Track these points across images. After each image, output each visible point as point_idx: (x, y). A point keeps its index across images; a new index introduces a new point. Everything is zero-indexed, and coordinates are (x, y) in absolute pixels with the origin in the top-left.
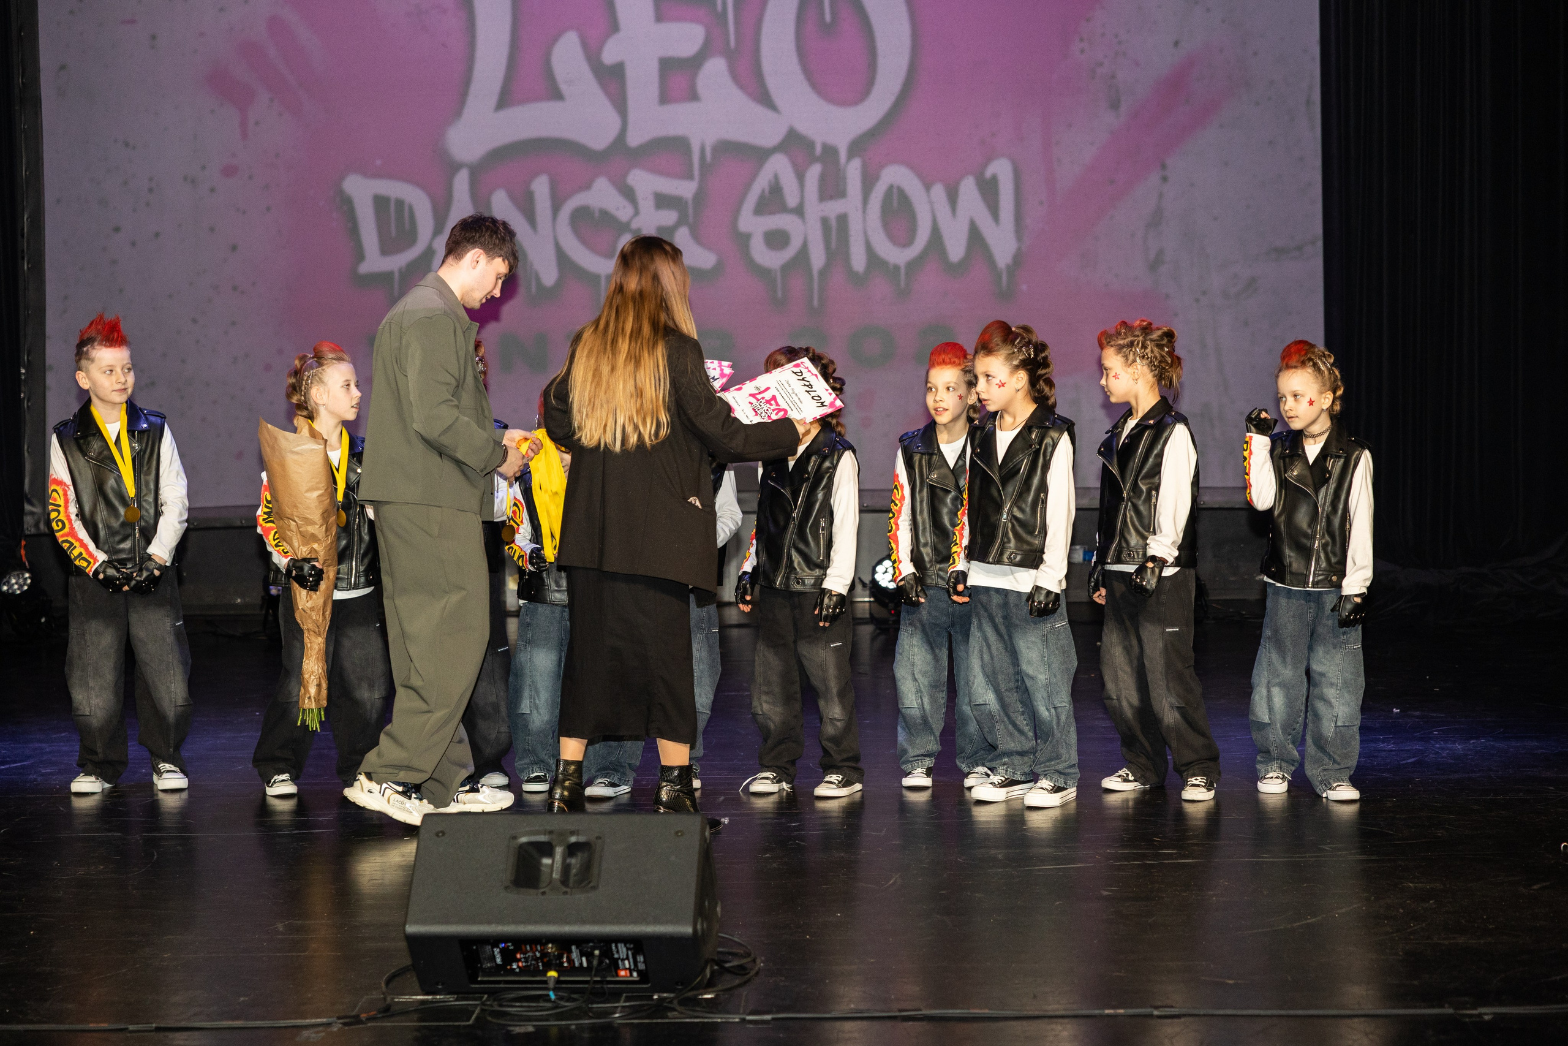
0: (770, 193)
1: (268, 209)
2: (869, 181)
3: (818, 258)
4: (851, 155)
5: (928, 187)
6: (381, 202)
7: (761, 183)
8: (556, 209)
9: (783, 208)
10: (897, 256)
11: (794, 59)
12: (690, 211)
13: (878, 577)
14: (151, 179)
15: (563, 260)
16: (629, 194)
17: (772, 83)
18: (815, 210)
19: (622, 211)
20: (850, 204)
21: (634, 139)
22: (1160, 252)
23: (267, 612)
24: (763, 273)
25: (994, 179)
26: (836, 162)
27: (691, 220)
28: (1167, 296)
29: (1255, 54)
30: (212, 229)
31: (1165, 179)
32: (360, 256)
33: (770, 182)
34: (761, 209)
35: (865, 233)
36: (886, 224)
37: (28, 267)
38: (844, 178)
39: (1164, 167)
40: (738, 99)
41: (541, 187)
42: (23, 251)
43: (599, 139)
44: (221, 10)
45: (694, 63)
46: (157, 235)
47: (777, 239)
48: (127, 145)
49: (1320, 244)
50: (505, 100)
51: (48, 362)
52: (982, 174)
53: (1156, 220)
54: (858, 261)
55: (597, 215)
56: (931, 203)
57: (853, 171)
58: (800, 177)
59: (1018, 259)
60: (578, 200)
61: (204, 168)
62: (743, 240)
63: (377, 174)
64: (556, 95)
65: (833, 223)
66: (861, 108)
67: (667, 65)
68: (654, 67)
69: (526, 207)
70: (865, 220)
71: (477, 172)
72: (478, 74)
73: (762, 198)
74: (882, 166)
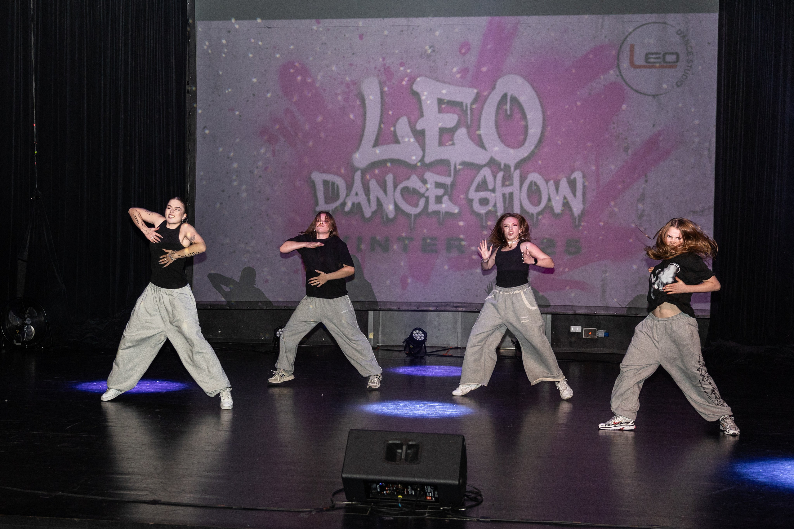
0: (482, 183)
1: (282, 184)
2: (522, 180)
3: (500, 209)
4: (515, 169)
5: (547, 182)
6: (325, 183)
7: (479, 179)
8: (395, 187)
9: (487, 189)
10: (533, 210)
11: (494, 129)
12: (449, 189)
14: (237, 171)
15: (397, 206)
16: (425, 182)
17: (484, 138)
18: (500, 190)
19: (421, 188)
20: (515, 188)
21: (428, 160)
22: (644, 210)
23: (275, 343)
24: (478, 215)
25: (575, 180)
26: (510, 171)
27: (449, 192)
28: (645, 229)
29: (687, 130)
30: (260, 192)
31: (646, 181)
32: (317, 204)
33: (482, 179)
34: (478, 190)
35: (520, 200)
36: (529, 197)
37: (189, 205)
38: (513, 178)
39: (646, 176)
40: (471, 145)
41: (389, 178)
42: (187, 198)
43: (413, 160)
44: (267, 106)
45: (454, 130)
46: (238, 193)
47: (484, 202)
48: (229, 157)
49: (713, 209)
50: (376, 144)
52: (570, 177)
53: (642, 198)
55: (411, 190)
56: (548, 189)
57: (516, 175)
58: (495, 177)
59: (583, 213)
60: (404, 184)
61: (258, 167)
62: (471, 201)
63: (325, 172)
64: (397, 142)
65: (507, 196)
66: (521, 149)
68: (437, 131)
69: (383, 186)
70: (520, 195)
71: (364, 172)
72: (366, 133)
73: (478, 185)
74: (528, 173)
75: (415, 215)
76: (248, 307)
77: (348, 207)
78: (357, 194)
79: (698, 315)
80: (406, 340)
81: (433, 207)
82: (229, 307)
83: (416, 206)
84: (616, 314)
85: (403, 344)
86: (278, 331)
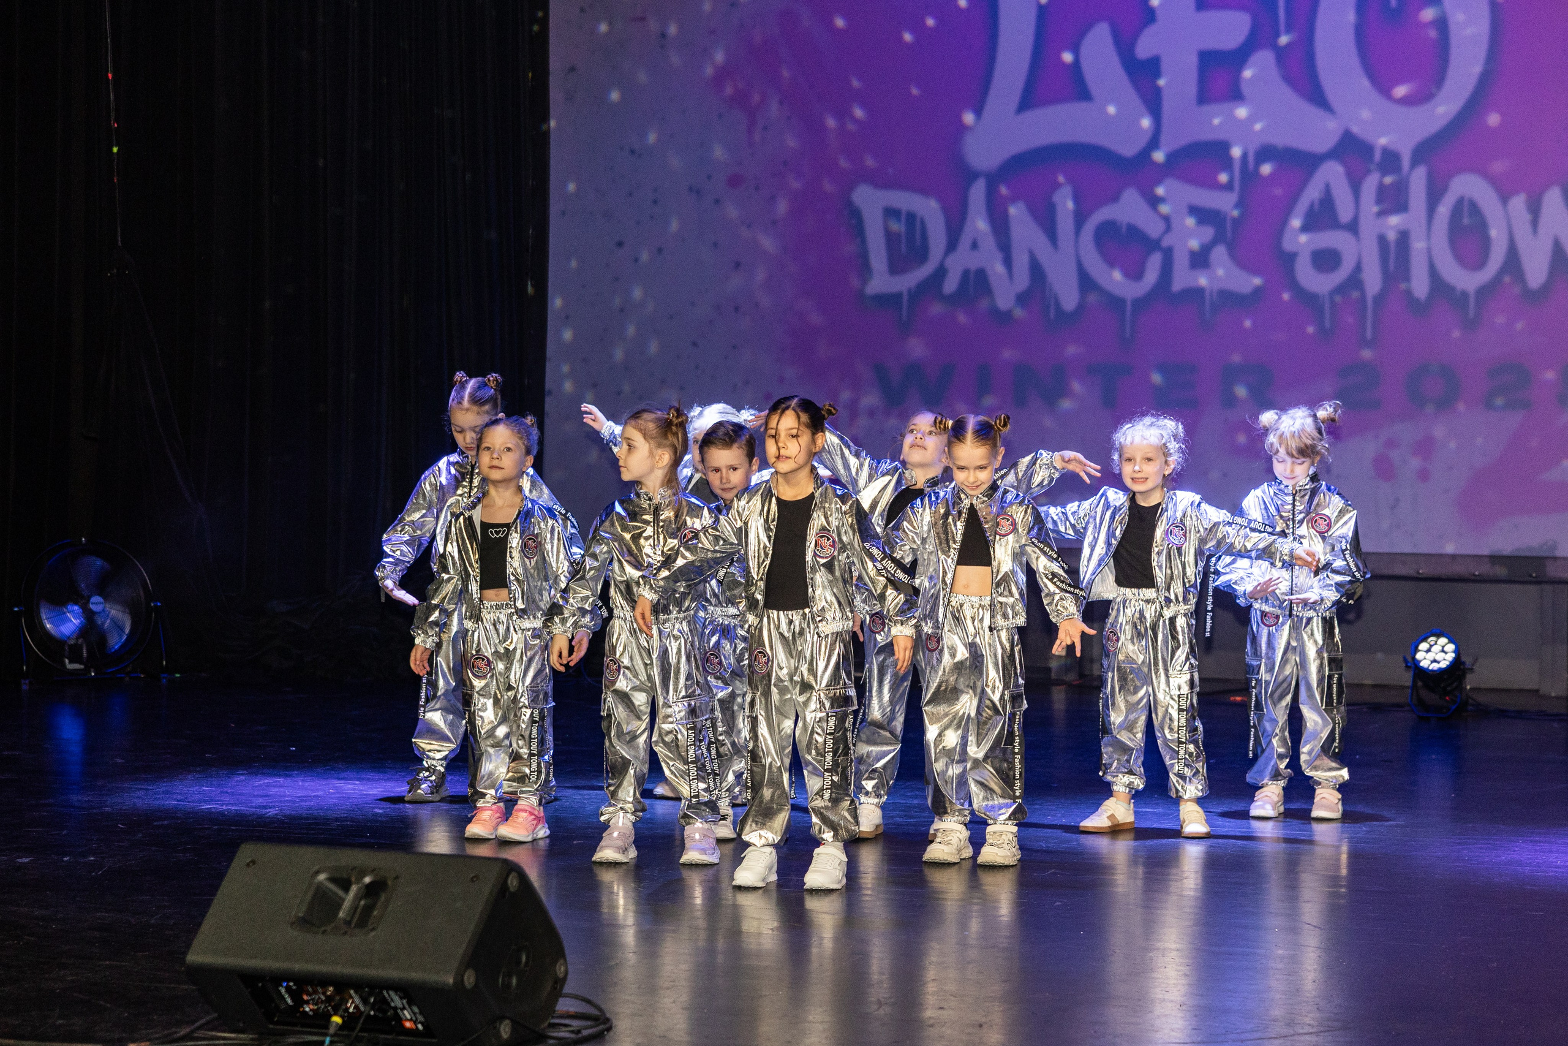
0: (1321, 207)
1: (774, 223)
2: (1434, 194)
3: (1373, 280)
4: (1414, 164)
5: (1505, 199)
6: (891, 215)
7: (1312, 193)
8: (1079, 224)
9: (1335, 224)
10: (1467, 281)
11: (1353, 51)
12: (1229, 227)
14: (656, 190)
15: (1086, 282)
17: (1327, 79)
18: (1371, 226)
19: (1153, 228)
20: (1414, 218)
21: (1168, 145)
24: (1310, 298)
26: (1398, 169)
27: (1229, 234)
30: (715, 244)
32: (867, 275)
33: (1320, 194)
34: (1310, 224)
35: (1429, 253)
36: (1454, 244)
38: (1407, 189)
40: (1286, 98)
41: (1064, 200)
43: (1129, 146)
45: (1240, 56)
46: (660, 250)
47: (1326, 260)
48: (633, 152)
50: (1027, 102)
54: (1420, 285)
55: (1124, 230)
56: (1509, 219)
58: (1356, 187)
60: (1104, 214)
61: (709, 178)
62: (1290, 258)
63: (889, 185)
64: (1084, 95)
65: (1393, 241)
66: (1430, 106)
67: (1208, 60)
68: (1193, 61)
69: (1046, 220)
70: (1429, 238)
71: (993, 179)
72: (999, 73)
73: (1311, 212)
74: (1451, 175)
75: (1135, 302)
77: (950, 285)
81: (1183, 278)
83: (1135, 273)
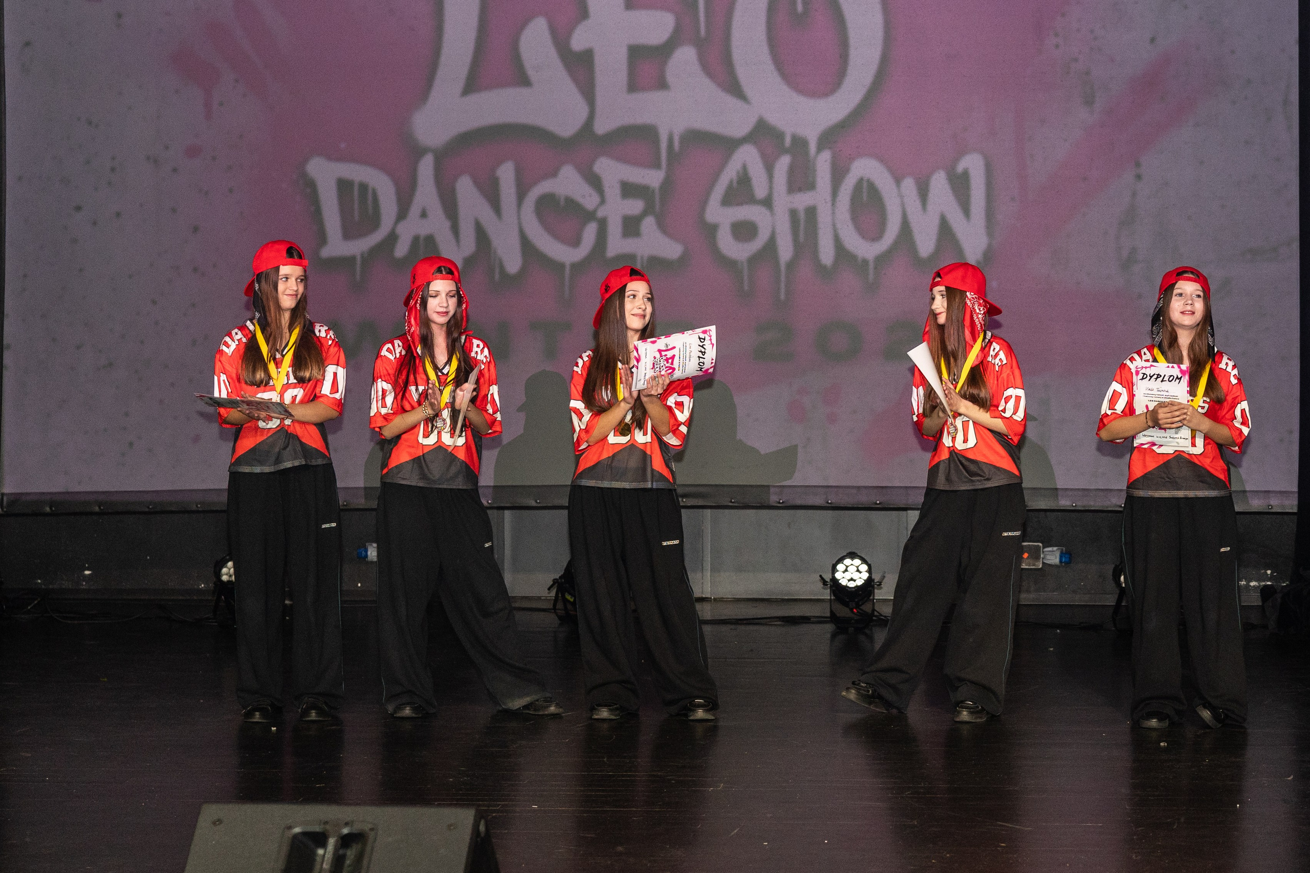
0: (738, 183)
1: (231, 191)
2: (838, 175)
3: (785, 251)
4: (820, 149)
5: (898, 181)
6: (344, 186)
7: (730, 173)
8: (521, 196)
9: (751, 200)
10: (867, 250)
11: (765, 50)
12: (657, 201)
13: (838, 575)
14: (113, 159)
15: (526, 245)
16: (595, 182)
17: (742, 73)
18: (783, 201)
19: (587, 198)
20: (820, 196)
21: (602, 127)
22: (1134, 250)
24: (730, 264)
25: (966, 175)
26: (807, 153)
27: (657, 208)
28: (1140, 296)
29: (1232, 52)
30: (174, 210)
31: (1139, 177)
32: (322, 238)
33: (738, 173)
34: (728, 200)
35: (834, 225)
36: (855, 216)
38: (815, 171)
39: (1138, 165)
40: (707, 88)
41: (506, 174)
43: (566, 127)
45: (664, 51)
46: (118, 215)
47: (744, 231)
48: (90, 123)
49: (1296, 246)
50: (472, 85)
51: (7, 340)
52: (953, 168)
53: (1130, 218)
54: (827, 255)
55: (562, 202)
56: (901, 196)
57: (823, 163)
58: (769, 169)
59: (989, 254)
60: (544, 187)
61: (167, 148)
62: (712, 230)
63: (341, 158)
64: (524, 80)
65: (802, 216)
66: (831, 99)
67: (637, 53)
68: (622, 55)
69: (491, 194)
70: (833, 213)
71: (442, 157)
72: (443, 59)
73: (730, 187)
74: (852, 159)
75: (574, 266)
76: (148, 508)
77: (401, 250)
78: (424, 215)
79: (1272, 506)
80: (555, 581)
81: (617, 244)
82: (100, 507)
83: (575, 242)
84: (1076, 506)
85: (549, 593)
86: (226, 567)
